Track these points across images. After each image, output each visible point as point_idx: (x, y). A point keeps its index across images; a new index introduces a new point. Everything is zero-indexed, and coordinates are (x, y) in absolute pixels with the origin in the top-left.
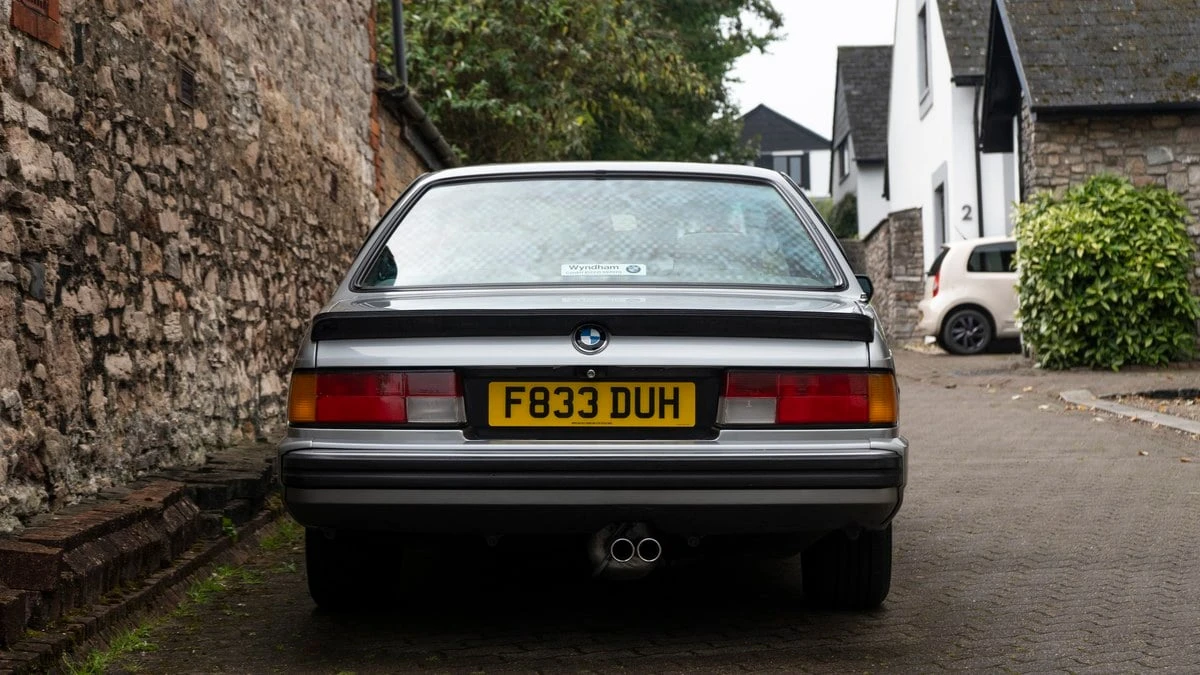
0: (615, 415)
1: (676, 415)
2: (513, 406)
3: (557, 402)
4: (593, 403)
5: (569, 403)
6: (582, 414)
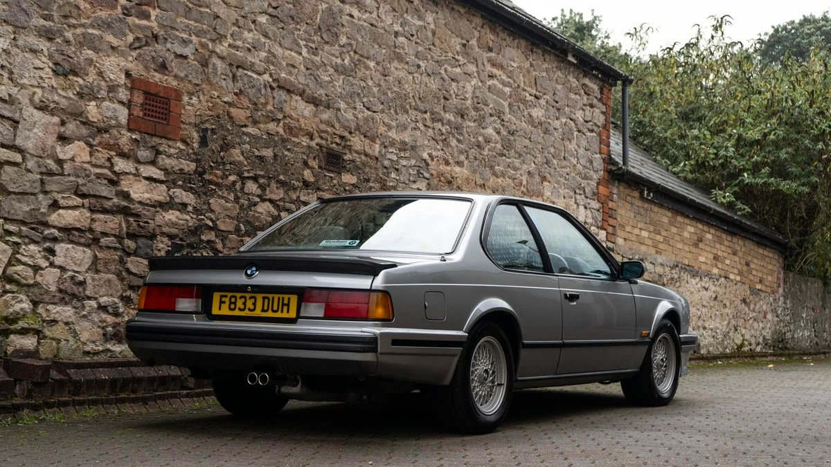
0: (263, 310)
1: (288, 312)
2: (222, 304)
3: (240, 304)
4: (254, 304)
5: (244, 304)
6: (250, 310)
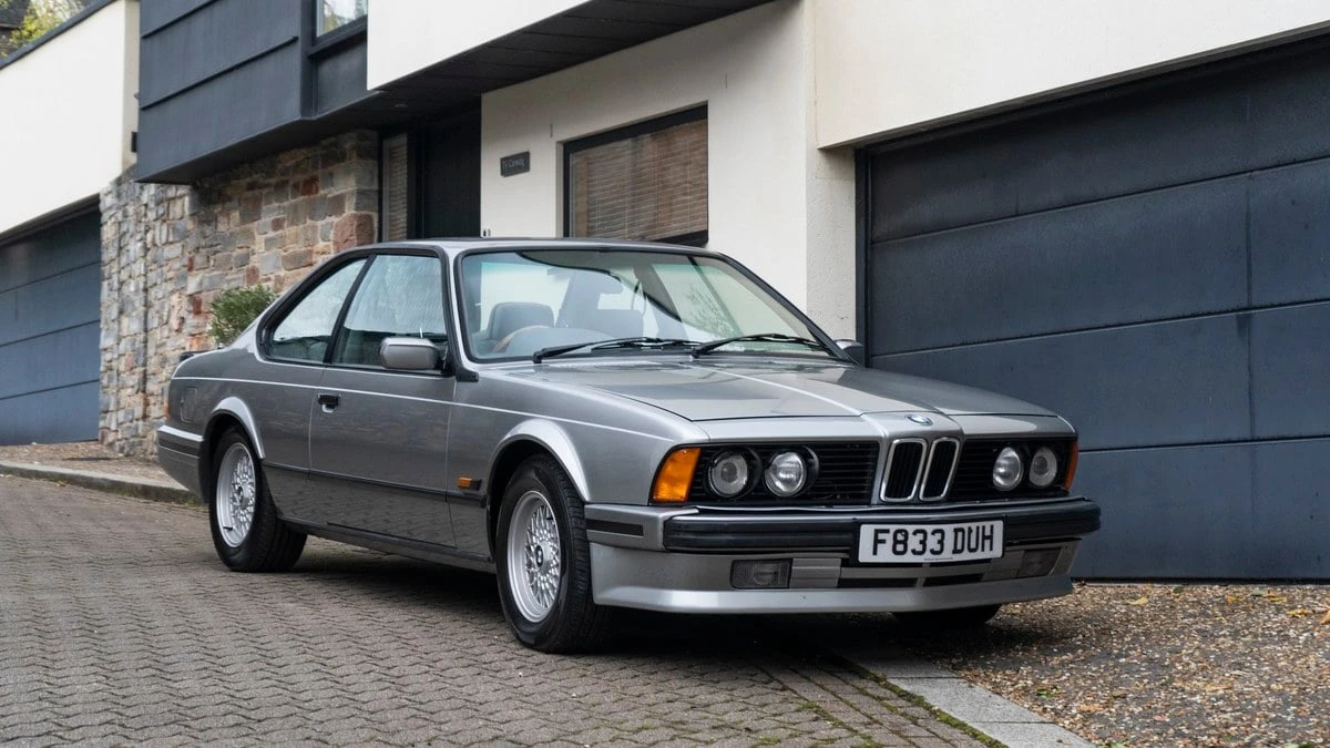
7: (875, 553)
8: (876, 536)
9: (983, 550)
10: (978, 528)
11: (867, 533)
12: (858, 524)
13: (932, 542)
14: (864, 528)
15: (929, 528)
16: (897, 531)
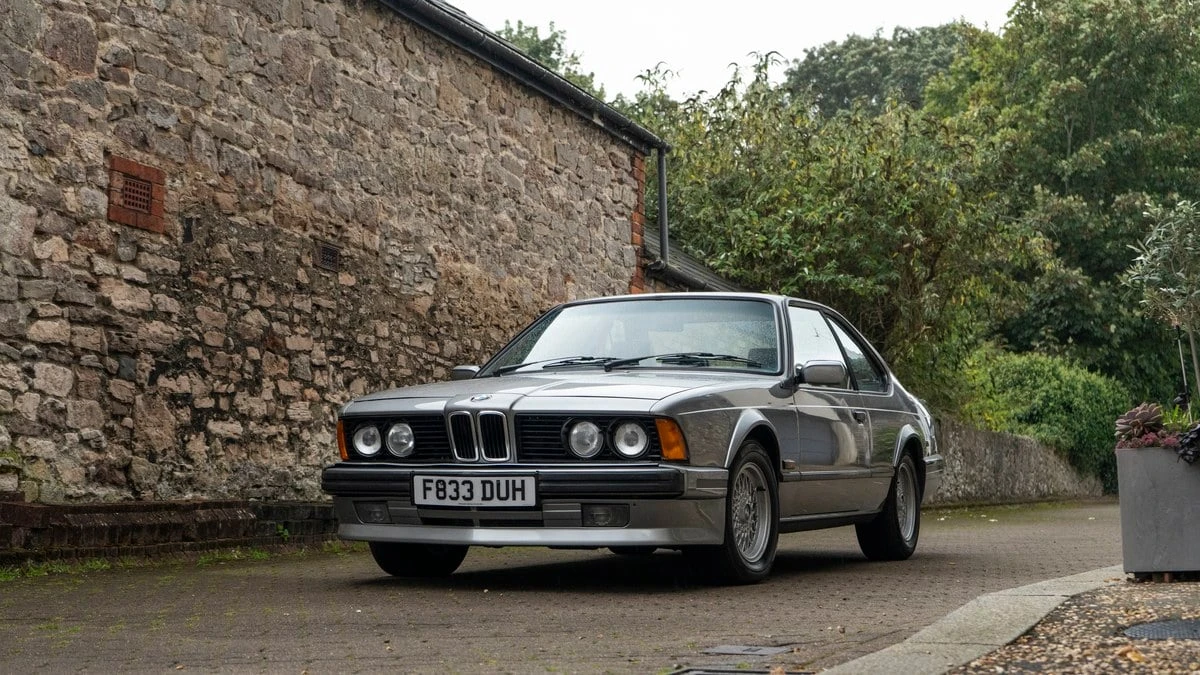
7: (425, 498)
8: (424, 485)
9: (514, 499)
10: (507, 482)
11: (418, 481)
12: (413, 475)
13: (464, 490)
14: (416, 477)
15: (460, 480)
16: (439, 481)
